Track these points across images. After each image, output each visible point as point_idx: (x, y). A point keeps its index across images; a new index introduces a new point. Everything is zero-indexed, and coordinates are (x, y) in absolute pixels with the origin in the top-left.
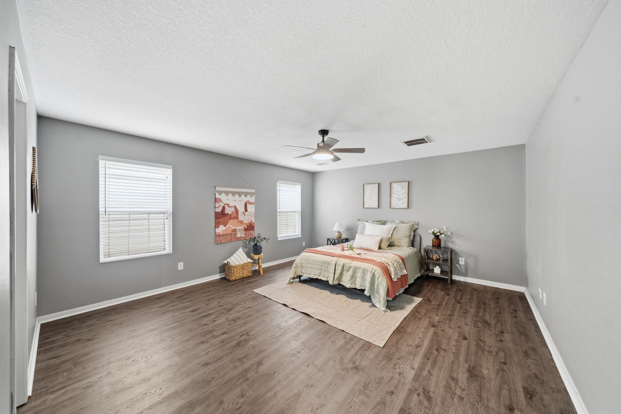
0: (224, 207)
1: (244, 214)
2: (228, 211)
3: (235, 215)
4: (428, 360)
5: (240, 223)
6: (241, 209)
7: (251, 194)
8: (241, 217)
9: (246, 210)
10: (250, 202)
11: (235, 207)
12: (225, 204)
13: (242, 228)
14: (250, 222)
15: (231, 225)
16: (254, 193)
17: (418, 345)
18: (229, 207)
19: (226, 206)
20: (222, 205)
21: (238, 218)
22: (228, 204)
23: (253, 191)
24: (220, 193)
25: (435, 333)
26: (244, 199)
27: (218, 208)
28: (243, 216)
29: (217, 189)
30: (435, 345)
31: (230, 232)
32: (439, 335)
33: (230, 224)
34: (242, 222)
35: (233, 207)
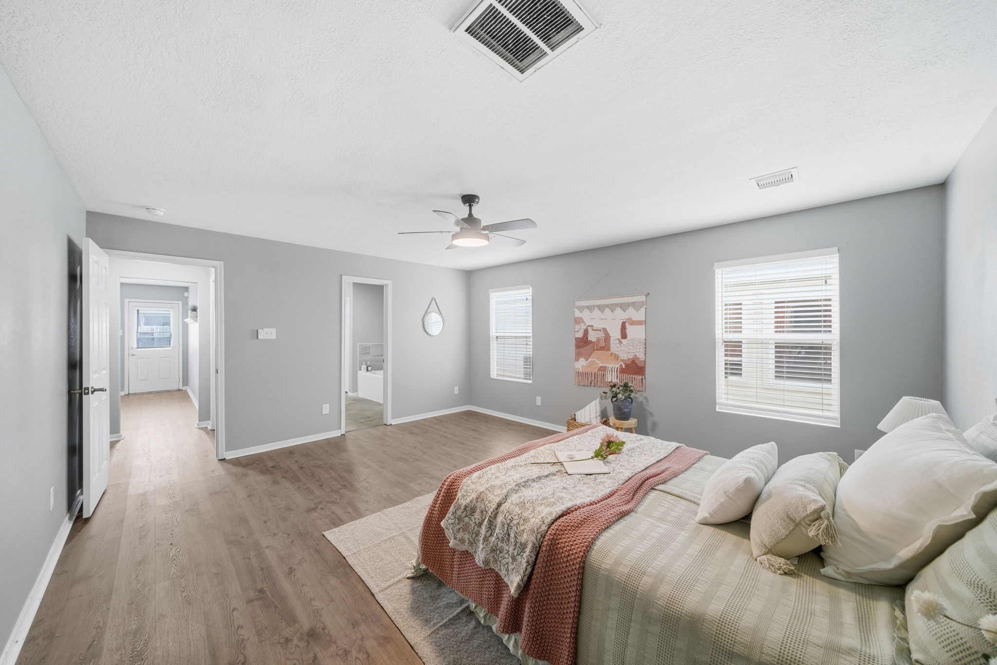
0: (586, 332)
1: (620, 342)
2: (592, 337)
3: (602, 344)
4: (262, 568)
5: (613, 357)
6: (615, 334)
7: (636, 306)
8: (614, 347)
9: (624, 336)
10: (633, 321)
11: (605, 330)
12: (588, 326)
13: (617, 366)
14: (631, 357)
15: (597, 359)
16: (642, 302)
17: (293, 574)
18: (593, 330)
19: (590, 329)
20: (584, 327)
21: (609, 349)
22: (592, 326)
23: (642, 298)
24: (581, 309)
25: (292, 620)
26: (620, 315)
27: (578, 331)
28: (619, 345)
29: (578, 304)
30: (273, 596)
31: (596, 370)
32: (284, 624)
33: (594, 358)
34: (616, 357)
35: (601, 330)
